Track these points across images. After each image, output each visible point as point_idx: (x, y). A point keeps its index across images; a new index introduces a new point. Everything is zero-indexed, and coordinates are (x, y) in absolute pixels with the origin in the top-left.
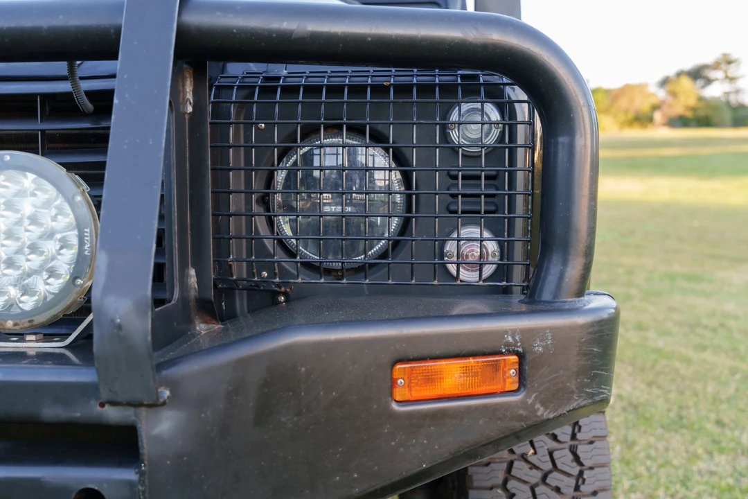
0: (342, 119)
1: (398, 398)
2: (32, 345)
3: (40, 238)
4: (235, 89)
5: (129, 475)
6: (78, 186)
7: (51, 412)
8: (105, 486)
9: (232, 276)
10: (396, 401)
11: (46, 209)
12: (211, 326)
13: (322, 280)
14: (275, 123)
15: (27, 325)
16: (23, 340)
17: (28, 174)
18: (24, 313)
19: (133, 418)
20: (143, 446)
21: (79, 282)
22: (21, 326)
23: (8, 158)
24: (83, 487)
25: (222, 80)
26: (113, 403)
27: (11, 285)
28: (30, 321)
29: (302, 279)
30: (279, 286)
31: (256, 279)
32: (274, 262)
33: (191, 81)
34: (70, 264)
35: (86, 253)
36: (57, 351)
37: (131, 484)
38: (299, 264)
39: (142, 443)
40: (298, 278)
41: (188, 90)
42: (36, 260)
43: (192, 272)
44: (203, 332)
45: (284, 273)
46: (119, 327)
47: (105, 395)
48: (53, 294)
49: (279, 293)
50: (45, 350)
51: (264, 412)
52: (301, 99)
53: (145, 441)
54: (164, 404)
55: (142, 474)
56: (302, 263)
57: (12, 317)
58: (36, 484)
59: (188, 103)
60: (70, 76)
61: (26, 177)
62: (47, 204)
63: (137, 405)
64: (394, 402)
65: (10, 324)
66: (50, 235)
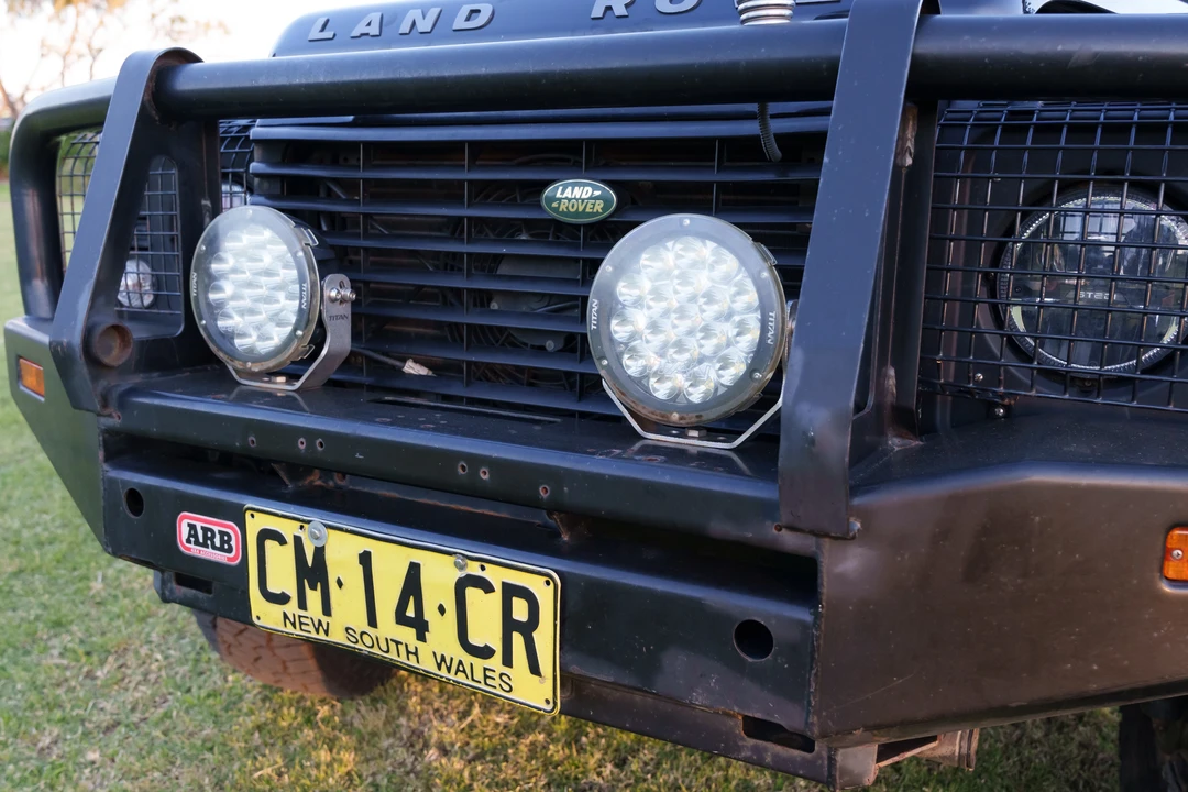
0: (1123, 174)
1: (1171, 574)
2: (694, 442)
3: (717, 319)
4: (968, 130)
5: (803, 615)
6: (766, 259)
7: (720, 528)
8: (774, 622)
9: (940, 379)
10: (1167, 578)
11: (726, 284)
12: (907, 441)
13: (1067, 396)
14: (1021, 178)
15: (694, 420)
16: (684, 436)
17: (708, 242)
18: (691, 406)
19: (814, 549)
20: (822, 584)
21: (758, 375)
22: (688, 421)
23: (687, 222)
24: (747, 618)
25: (950, 115)
26: (792, 528)
27: (679, 372)
28: (697, 416)
29: (1037, 392)
30: (1002, 397)
31: (971, 385)
32: (1000, 366)
33: (914, 124)
34: (748, 353)
35: (769, 341)
36: (723, 453)
37: (803, 625)
38: (1035, 372)
39: (822, 580)
40: (1031, 390)
41: (909, 136)
42: (709, 346)
43: (892, 372)
44: (897, 449)
45: (1012, 381)
46: (812, 442)
47: (785, 518)
48: (727, 387)
49: (998, 405)
50: (709, 450)
51: (978, 566)
52: (1063, 144)
53: (825, 579)
54: (853, 538)
55: (817, 616)
56: (1039, 370)
57: (678, 410)
58: (696, 604)
59: (908, 154)
60: (761, 116)
61: (705, 245)
62: (727, 279)
63: (819, 534)
64: (1164, 580)
65: (675, 416)
66: (728, 316)
